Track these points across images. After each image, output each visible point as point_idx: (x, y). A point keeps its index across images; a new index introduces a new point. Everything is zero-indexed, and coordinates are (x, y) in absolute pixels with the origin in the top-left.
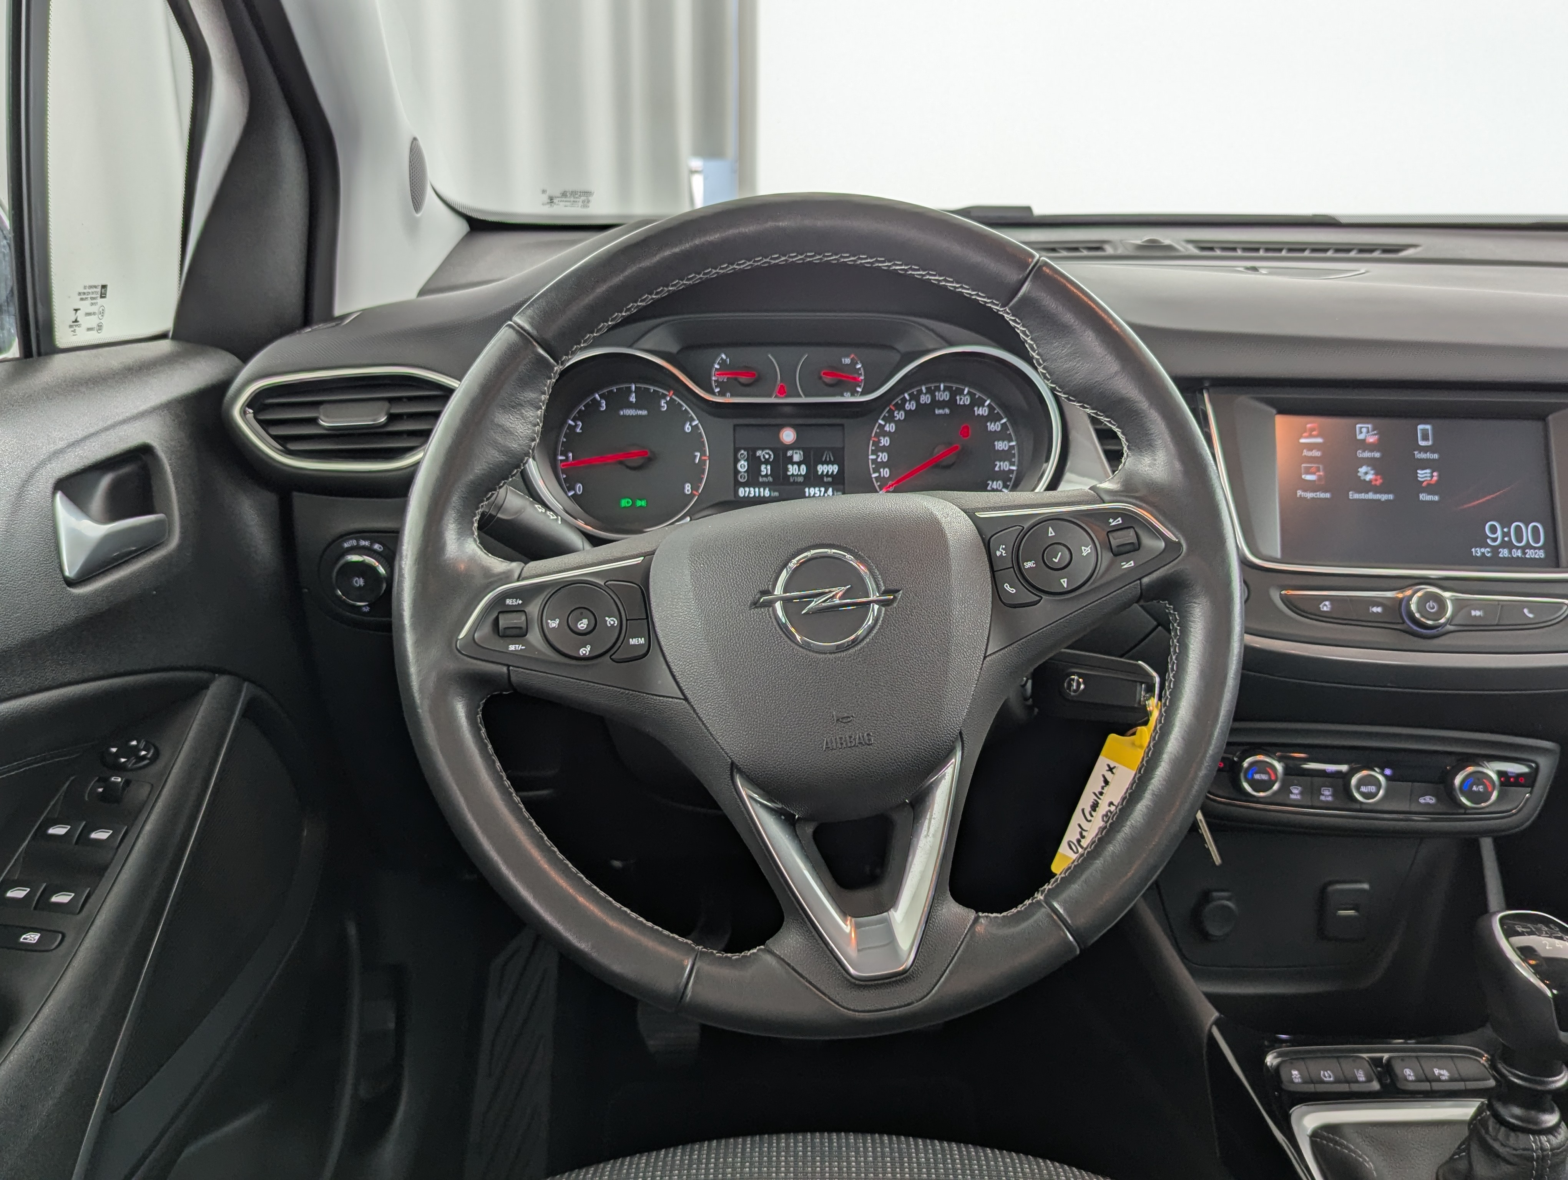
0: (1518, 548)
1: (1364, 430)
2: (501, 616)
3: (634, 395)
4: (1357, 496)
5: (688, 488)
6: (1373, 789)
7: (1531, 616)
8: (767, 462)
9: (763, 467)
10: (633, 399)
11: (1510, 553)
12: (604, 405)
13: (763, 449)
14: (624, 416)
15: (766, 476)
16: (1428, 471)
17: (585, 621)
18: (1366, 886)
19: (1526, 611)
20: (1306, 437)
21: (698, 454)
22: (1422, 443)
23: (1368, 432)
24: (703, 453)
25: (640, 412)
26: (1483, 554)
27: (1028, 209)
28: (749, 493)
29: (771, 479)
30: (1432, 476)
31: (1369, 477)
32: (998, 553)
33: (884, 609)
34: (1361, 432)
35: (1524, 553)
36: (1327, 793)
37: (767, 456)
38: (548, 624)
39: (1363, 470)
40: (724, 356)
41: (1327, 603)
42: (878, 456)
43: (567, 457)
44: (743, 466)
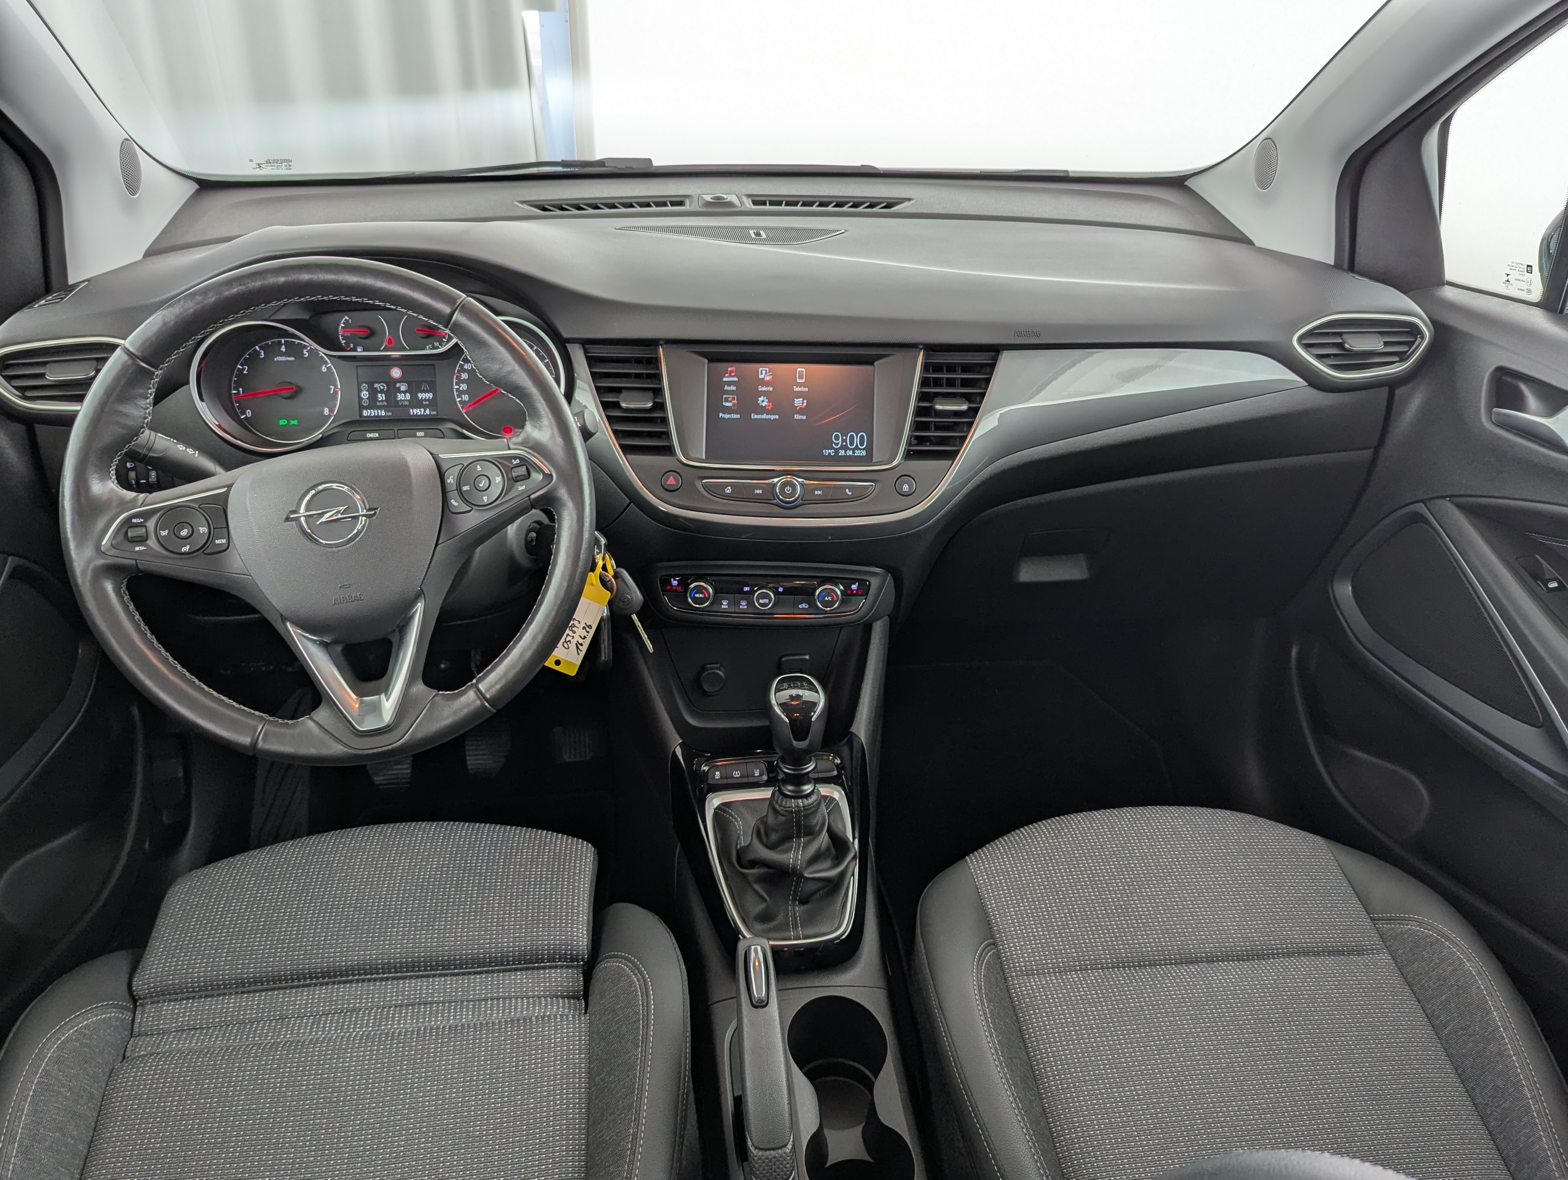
0: (850, 449)
1: (764, 372)
2: (129, 530)
3: (283, 346)
4: (756, 417)
5: (326, 411)
6: (767, 601)
7: (850, 493)
8: (382, 392)
9: (379, 395)
10: (283, 349)
11: (845, 453)
12: (262, 354)
13: (379, 383)
14: (277, 361)
15: (382, 401)
16: (801, 399)
17: (186, 530)
18: (807, 657)
19: (847, 490)
20: (727, 377)
21: (333, 387)
22: (799, 381)
23: (766, 373)
24: (336, 387)
25: (289, 359)
26: (829, 453)
27: (649, 161)
28: (371, 413)
29: (385, 403)
30: (803, 403)
31: (764, 404)
32: (449, 481)
33: (368, 520)
34: (762, 373)
35: (854, 453)
36: (744, 604)
37: (382, 388)
38: (160, 533)
39: (761, 399)
40: (347, 318)
41: (729, 488)
42: (460, 386)
43: (239, 392)
44: (365, 394)
